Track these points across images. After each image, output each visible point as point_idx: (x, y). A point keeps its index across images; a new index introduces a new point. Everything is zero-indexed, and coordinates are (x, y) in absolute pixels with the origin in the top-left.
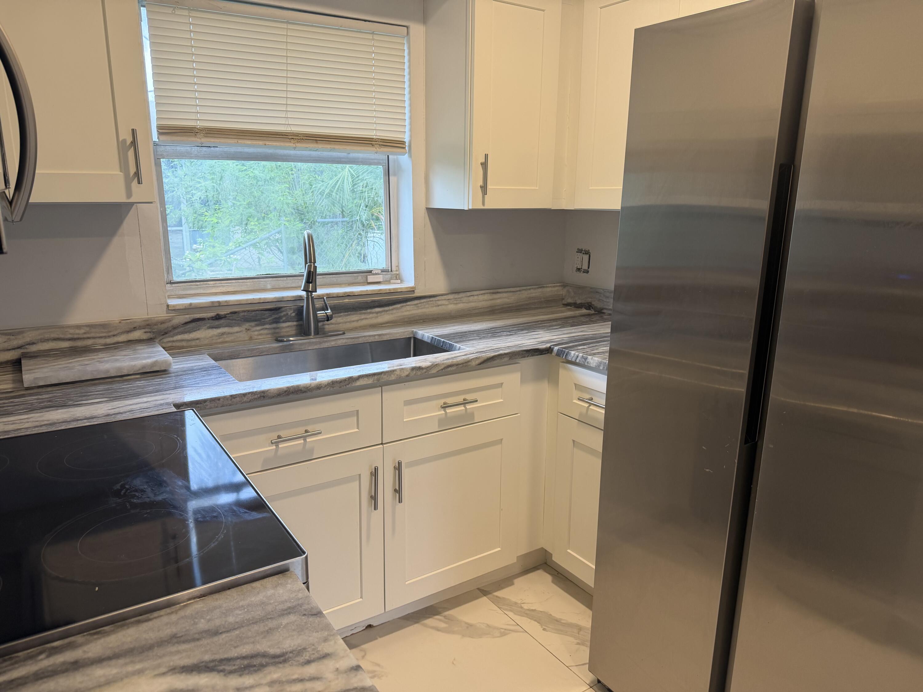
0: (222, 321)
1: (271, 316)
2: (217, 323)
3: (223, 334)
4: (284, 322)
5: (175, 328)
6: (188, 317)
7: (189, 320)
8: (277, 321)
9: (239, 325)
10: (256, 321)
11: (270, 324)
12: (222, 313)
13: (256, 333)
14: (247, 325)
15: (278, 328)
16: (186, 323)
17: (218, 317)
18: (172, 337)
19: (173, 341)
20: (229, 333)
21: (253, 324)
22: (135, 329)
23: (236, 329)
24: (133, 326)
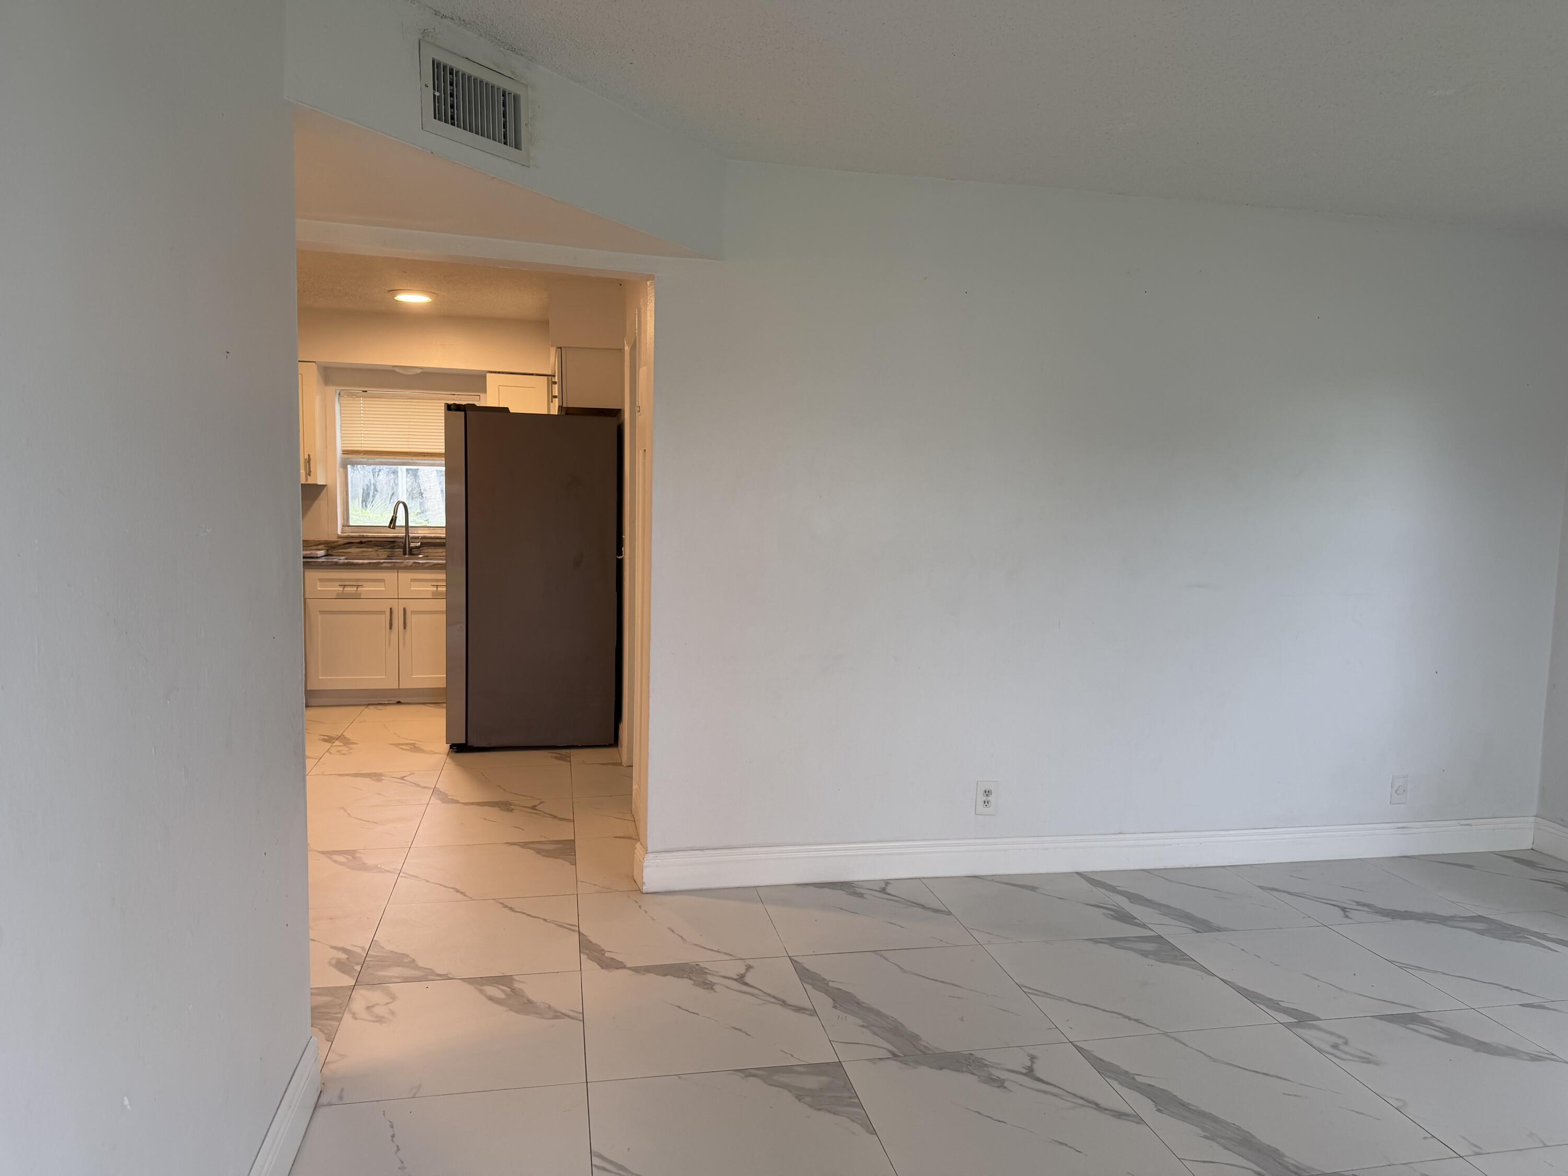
0: (363, 545)
1: (389, 544)
2: (360, 545)
3: (363, 552)
4: (397, 548)
5: (340, 545)
6: (346, 541)
7: (345, 542)
8: (393, 548)
9: (372, 548)
10: (380, 546)
11: (389, 549)
12: (364, 540)
13: (381, 553)
14: (376, 548)
15: (393, 552)
16: (345, 544)
17: (361, 543)
18: (338, 550)
19: (338, 552)
20: (366, 551)
21: (379, 548)
22: (320, 544)
23: (370, 550)
24: (318, 543)
